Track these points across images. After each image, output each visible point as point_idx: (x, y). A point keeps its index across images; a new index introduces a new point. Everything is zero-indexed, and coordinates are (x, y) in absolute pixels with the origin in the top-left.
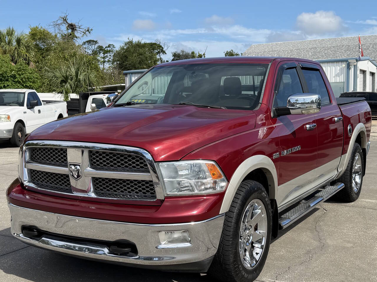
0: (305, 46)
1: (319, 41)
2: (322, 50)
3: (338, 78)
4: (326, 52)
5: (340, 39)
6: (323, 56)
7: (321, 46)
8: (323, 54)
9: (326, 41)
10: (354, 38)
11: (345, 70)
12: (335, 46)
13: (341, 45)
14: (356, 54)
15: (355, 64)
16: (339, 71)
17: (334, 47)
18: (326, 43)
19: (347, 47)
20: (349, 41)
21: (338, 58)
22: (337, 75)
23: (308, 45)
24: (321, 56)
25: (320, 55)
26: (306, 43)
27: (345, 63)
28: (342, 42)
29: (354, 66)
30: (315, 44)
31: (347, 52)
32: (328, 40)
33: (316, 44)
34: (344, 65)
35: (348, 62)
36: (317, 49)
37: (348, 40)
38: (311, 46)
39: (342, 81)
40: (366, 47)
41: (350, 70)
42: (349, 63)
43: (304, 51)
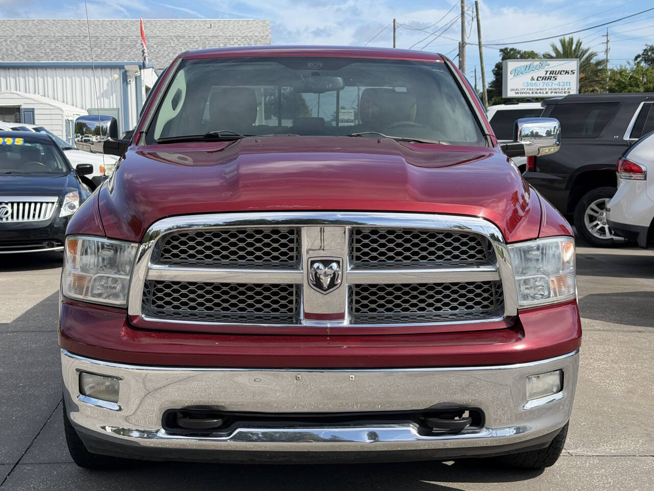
0: (7, 32)
1: (34, 22)
2: (44, 41)
3: (106, 101)
4: (53, 46)
5: (75, 22)
6: (46, 54)
7: (41, 34)
8: (48, 50)
9: (49, 24)
10: (104, 23)
11: (119, 85)
12: (69, 35)
13: (81, 35)
14: (113, 55)
15: (138, 74)
16: (107, 86)
17: (67, 37)
18: (50, 28)
19: (93, 39)
20: (96, 27)
21: (80, 61)
22: (105, 94)
23: (13, 30)
24: (43, 55)
25: (42, 53)
26: (8, 25)
27: (118, 71)
28: (82, 29)
29: (136, 78)
30: (27, 29)
31: (95, 49)
32: (52, 22)
33: (29, 29)
34: (116, 76)
35: (123, 70)
36: (34, 39)
37: (93, 26)
38: (18, 32)
39: (115, 107)
40: (129, 43)
41: (129, 86)
42: (126, 71)
43: (6, 41)
